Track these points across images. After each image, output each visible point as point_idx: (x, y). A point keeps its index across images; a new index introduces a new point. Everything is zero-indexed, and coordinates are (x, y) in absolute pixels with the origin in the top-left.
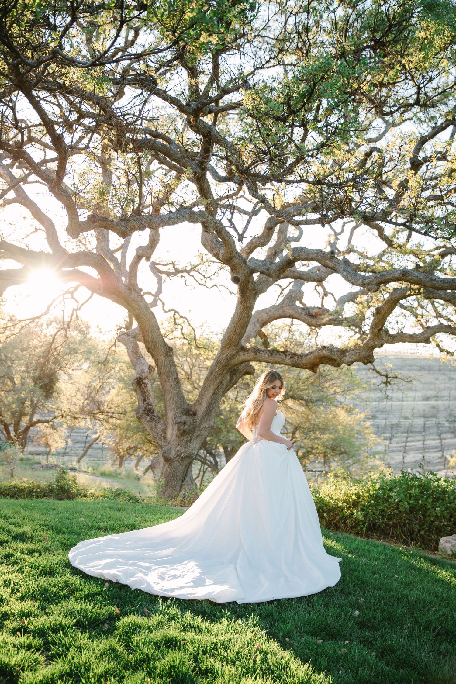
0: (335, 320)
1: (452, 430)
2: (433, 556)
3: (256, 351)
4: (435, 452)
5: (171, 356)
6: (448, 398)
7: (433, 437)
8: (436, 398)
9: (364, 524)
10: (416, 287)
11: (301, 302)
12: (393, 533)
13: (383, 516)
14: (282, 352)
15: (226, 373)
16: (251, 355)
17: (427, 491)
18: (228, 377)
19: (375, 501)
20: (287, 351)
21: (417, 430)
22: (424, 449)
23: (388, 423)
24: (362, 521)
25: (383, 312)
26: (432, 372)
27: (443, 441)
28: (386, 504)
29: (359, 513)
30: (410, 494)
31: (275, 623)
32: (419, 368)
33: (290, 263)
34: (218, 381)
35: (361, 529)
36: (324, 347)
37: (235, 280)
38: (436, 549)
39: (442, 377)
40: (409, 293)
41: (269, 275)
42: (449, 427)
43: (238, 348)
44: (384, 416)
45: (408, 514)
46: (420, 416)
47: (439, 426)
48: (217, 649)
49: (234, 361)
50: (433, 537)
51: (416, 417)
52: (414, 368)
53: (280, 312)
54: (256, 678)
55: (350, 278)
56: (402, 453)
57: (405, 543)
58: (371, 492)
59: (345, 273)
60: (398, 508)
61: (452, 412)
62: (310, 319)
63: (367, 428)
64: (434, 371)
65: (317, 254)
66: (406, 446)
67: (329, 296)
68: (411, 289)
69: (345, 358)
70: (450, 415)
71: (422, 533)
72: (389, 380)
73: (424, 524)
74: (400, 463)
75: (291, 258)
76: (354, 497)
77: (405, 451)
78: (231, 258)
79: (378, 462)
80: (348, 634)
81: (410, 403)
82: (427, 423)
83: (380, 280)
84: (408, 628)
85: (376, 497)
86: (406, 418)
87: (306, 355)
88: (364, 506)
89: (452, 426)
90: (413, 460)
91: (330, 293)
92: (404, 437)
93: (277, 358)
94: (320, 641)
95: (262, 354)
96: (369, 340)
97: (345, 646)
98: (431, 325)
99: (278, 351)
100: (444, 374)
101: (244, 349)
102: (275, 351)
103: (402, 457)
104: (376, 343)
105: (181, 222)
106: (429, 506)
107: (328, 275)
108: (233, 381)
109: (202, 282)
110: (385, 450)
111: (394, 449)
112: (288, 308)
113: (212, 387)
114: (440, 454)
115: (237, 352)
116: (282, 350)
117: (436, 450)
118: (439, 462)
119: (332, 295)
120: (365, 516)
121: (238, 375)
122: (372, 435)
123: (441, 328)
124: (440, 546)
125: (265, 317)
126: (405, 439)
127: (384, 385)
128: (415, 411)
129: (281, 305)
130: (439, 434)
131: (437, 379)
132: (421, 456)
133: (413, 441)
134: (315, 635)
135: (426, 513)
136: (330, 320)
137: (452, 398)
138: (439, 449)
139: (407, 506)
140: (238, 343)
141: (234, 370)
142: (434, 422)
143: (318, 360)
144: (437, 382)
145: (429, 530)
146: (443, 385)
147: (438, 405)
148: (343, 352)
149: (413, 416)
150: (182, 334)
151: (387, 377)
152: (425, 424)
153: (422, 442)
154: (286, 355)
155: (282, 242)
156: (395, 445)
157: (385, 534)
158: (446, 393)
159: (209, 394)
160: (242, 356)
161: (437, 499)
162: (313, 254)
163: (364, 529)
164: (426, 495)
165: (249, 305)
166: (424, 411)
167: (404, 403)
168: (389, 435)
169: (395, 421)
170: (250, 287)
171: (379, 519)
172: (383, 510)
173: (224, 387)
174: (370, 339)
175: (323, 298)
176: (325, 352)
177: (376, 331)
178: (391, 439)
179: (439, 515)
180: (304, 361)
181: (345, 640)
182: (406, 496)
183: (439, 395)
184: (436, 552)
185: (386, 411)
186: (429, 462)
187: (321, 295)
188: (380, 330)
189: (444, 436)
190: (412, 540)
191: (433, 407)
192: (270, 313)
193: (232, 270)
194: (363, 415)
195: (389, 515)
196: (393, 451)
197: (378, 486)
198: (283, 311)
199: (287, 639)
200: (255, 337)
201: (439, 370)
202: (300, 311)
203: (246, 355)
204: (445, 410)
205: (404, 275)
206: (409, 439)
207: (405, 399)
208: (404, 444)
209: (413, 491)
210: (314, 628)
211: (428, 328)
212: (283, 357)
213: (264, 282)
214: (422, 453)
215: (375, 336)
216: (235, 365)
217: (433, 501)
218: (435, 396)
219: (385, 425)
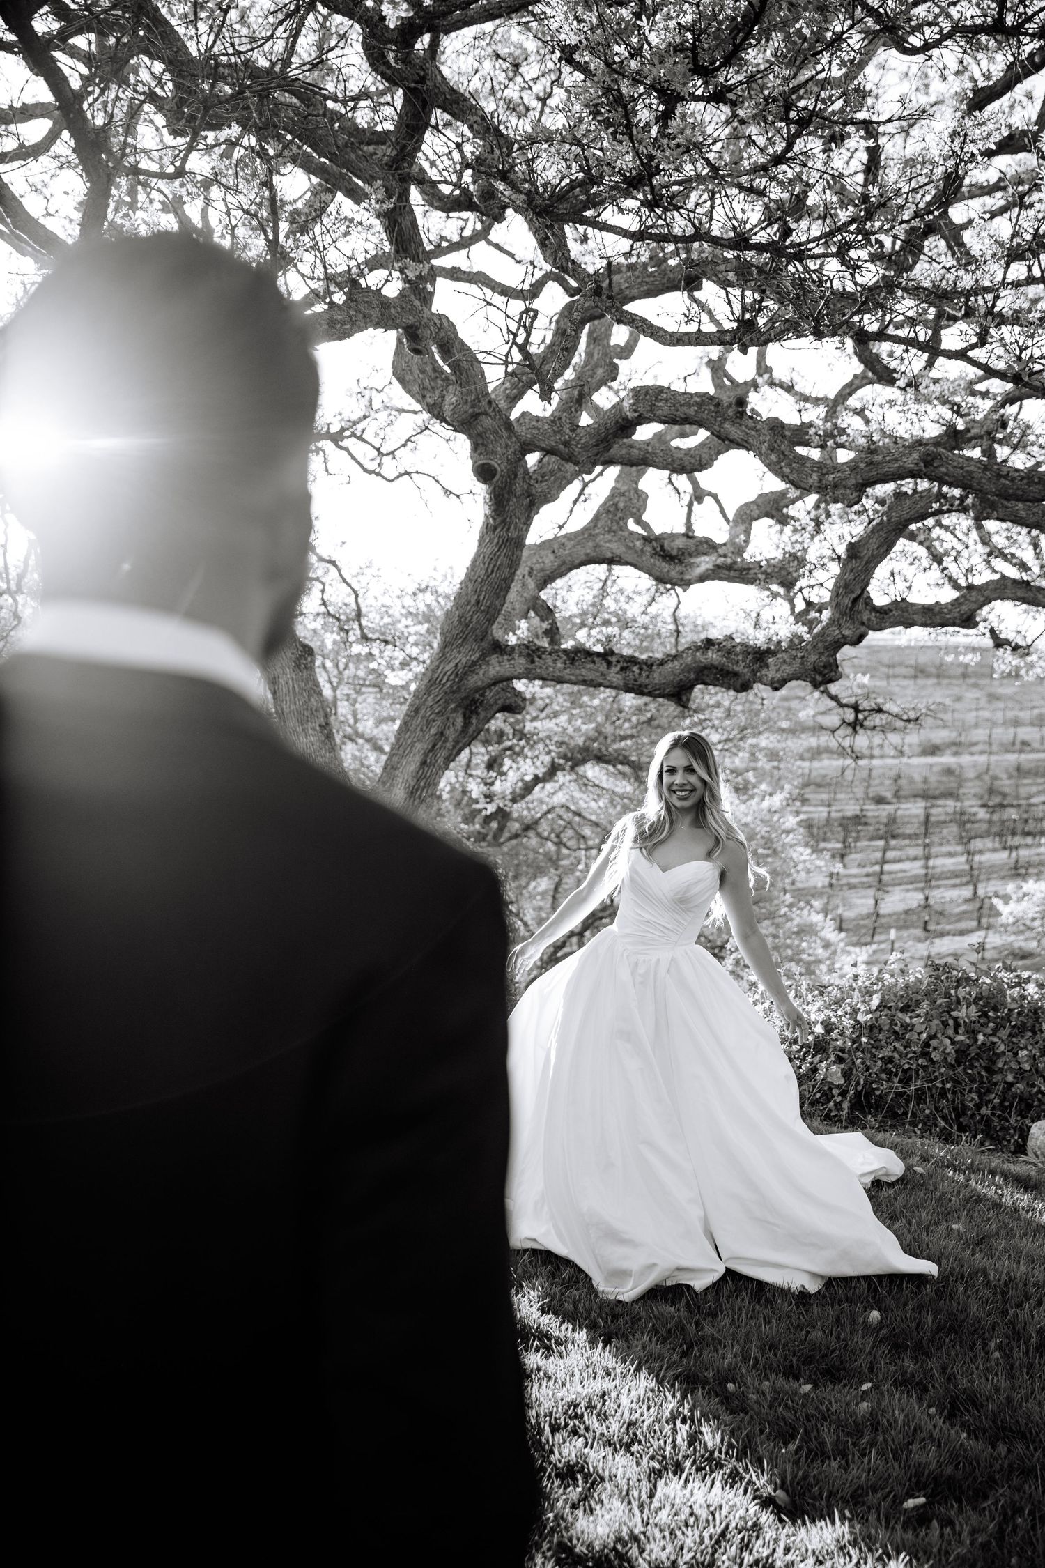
0: (729, 568)
1: (995, 829)
2: (1014, 1168)
3: (531, 651)
4: (954, 886)
5: (310, 668)
6: (986, 747)
7: (951, 849)
8: (957, 747)
9: (843, 1094)
10: (957, 492)
11: (639, 521)
12: (914, 1114)
13: (889, 1073)
14: (598, 654)
15: (454, 710)
16: (520, 663)
17: (995, 1009)
18: (460, 721)
19: (870, 1037)
20: (612, 653)
21: (908, 831)
22: (928, 880)
23: (834, 815)
24: (839, 1087)
25: (865, 554)
26: (945, 681)
27: (977, 858)
28: (898, 1045)
29: (834, 1068)
30: (955, 1019)
31: (690, 1346)
32: (911, 671)
33: (625, 426)
34: (433, 731)
35: (838, 1106)
36: (709, 643)
37: (484, 473)
38: (1021, 1149)
39: (971, 694)
40: (936, 506)
41: (569, 458)
42: (990, 822)
43: (484, 644)
44: (824, 797)
45: (951, 1066)
46: (915, 796)
47: (962, 819)
48: (579, 1417)
49: (475, 680)
50: (1013, 1120)
51: (906, 798)
52: (899, 670)
53: (588, 549)
54: (687, 1481)
55: (786, 470)
56: (871, 892)
57: (946, 1138)
58: (861, 1018)
59: (773, 457)
60: (925, 1054)
61: (996, 783)
62: (665, 567)
63: (788, 832)
64: (949, 677)
65: (700, 405)
66: (882, 873)
67: (708, 500)
68: (940, 496)
69: (764, 671)
70: (991, 791)
71: (984, 1111)
72: (861, 716)
73: (989, 1091)
74: (868, 916)
75: (630, 415)
76: (819, 1029)
77: (880, 884)
78: (475, 416)
79: (817, 918)
80: (865, 1369)
81: (889, 761)
82: (934, 811)
83: (866, 476)
84: (1000, 1348)
85: (873, 1028)
86: (880, 800)
87: (662, 663)
88: (842, 1050)
89: (996, 817)
90: (901, 907)
91: (710, 494)
92: (876, 849)
93: (587, 671)
94: (808, 1387)
95: (549, 660)
96: (828, 625)
97: (865, 1396)
98: (978, 580)
99: (589, 654)
100: (975, 685)
101: (499, 648)
102: (580, 654)
103: (872, 902)
104: (846, 633)
105: (360, 330)
106: (1002, 1048)
107: (719, 453)
108: (471, 729)
109: (372, 466)
110: (831, 885)
111: (853, 881)
112: (608, 536)
113: (418, 746)
114: (967, 892)
115: (484, 657)
116: (599, 648)
117: (958, 881)
118: (965, 912)
119: (715, 497)
120: (847, 1075)
121: (483, 714)
122: (801, 849)
123: (1004, 589)
124: (1030, 1143)
125: (549, 561)
126: (878, 855)
127: (850, 730)
128: (903, 782)
129: (588, 532)
130: (964, 840)
131: (958, 699)
132: (921, 896)
133: (900, 861)
134: (792, 1373)
135: (994, 1063)
136: (718, 567)
137: (995, 748)
138: (967, 879)
139: (950, 1049)
140: (485, 633)
141: (474, 701)
142: (950, 810)
143: (692, 676)
144: (958, 706)
145: (1001, 1103)
146: (974, 714)
147: (961, 766)
148: (760, 656)
149: (897, 795)
150: (324, 603)
151: (856, 708)
152: (927, 816)
153: (922, 862)
154: (609, 664)
155: (597, 366)
156: (854, 871)
157: (895, 1115)
158: (980, 734)
159: (411, 765)
160: (496, 667)
161: (1020, 1030)
162: (689, 405)
163: (846, 1105)
164: (994, 1020)
165: (515, 535)
166: (925, 781)
167: (875, 762)
168: (839, 845)
169: (851, 809)
170: (519, 487)
171: (879, 1081)
172: (890, 1060)
173: (449, 745)
174: (832, 621)
175: (690, 506)
176: (713, 656)
177: (847, 601)
178: (843, 856)
179: (1027, 1067)
180: (657, 677)
181: (862, 1383)
182: (945, 1024)
183: (963, 739)
184: (1023, 1158)
185: (829, 785)
186: (941, 913)
187: (686, 499)
188: (855, 600)
189: (977, 844)
190: (962, 1129)
191: (949, 771)
192: (561, 552)
193: (475, 447)
194: (777, 800)
195: (905, 1071)
196: (851, 887)
197: (876, 1001)
198: (597, 546)
199: (731, 1386)
200: (526, 616)
201: (965, 676)
202: (639, 544)
203: (506, 664)
204: (979, 777)
205: (927, 464)
206: (890, 855)
207: (876, 752)
208: (877, 868)
209: (961, 1013)
210: (785, 1358)
211: (971, 587)
212: (603, 667)
213: (552, 473)
214: (922, 890)
215: (843, 614)
216: (477, 690)
217: (1010, 1035)
218: (954, 744)
219: (828, 820)
